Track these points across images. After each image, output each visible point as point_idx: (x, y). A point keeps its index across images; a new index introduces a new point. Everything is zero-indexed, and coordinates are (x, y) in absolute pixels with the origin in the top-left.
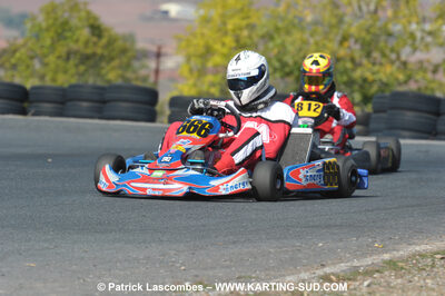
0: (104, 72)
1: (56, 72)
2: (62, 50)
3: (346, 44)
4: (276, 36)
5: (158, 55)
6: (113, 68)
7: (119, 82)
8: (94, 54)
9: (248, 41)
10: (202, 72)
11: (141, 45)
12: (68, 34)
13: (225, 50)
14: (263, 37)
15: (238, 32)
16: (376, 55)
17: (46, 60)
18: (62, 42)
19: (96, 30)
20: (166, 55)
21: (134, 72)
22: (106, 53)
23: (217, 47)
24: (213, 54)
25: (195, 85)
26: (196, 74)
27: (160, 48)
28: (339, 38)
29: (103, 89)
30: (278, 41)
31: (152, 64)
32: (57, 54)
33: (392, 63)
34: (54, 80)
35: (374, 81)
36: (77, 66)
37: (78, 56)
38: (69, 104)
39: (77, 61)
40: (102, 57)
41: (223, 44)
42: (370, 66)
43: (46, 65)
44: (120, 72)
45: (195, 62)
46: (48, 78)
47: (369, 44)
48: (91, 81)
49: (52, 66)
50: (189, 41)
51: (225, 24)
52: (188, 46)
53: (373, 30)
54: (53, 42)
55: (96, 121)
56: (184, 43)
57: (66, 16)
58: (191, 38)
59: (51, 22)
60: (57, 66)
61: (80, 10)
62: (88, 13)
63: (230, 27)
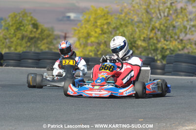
0: (39, 45)
1: (16, 46)
2: (19, 35)
3: (153, 32)
5: (65, 37)
6: (44, 44)
7: (47, 50)
8: (35, 37)
9: (107, 31)
10: (86, 45)
11: (56, 33)
12: (22, 28)
13: (96, 35)
14: (114, 28)
15: (102, 26)
16: (168, 36)
18: (19, 32)
19: (35, 26)
20: (68, 37)
21: (54, 45)
22: (40, 37)
23: (93, 33)
24: (91, 37)
25: (82, 51)
26: (83, 46)
27: (66, 34)
28: (150, 28)
29: (38, 53)
30: (121, 30)
32: (17, 37)
33: (176, 40)
34: (16, 49)
35: (167, 49)
36: (26, 43)
37: (27, 38)
38: (22, 61)
39: (26, 40)
40: (38, 39)
41: (96, 32)
42: (165, 42)
43: (12, 42)
44: (47, 45)
45: (83, 40)
46: (12, 49)
47: (165, 31)
48: (33, 49)
49: (15, 43)
50: (79, 31)
51: (96, 22)
52: (79, 33)
53: (166, 25)
54: (15, 32)
55: (35, 69)
56: (77, 32)
57: (21, 19)
58: (80, 29)
59: (14, 22)
60: (17, 43)
61: (27, 16)
62: (32, 18)
63: (99, 24)
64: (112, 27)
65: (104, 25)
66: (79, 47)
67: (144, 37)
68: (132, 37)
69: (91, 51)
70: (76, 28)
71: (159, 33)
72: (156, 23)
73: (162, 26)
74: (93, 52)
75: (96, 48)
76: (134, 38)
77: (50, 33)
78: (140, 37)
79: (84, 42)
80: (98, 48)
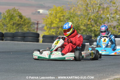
0: (23, 28)
1: (10, 29)
2: (12, 23)
3: (90, 21)
4: (70, 18)
5: (37, 24)
6: (25, 28)
7: (28, 31)
8: (20, 24)
9: (63, 20)
10: (50, 28)
11: (32, 21)
12: (13, 18)
13: (57, 22)
14: (67, 19)
15: (60, 17)
16: (98, 23)
17: (7, 25)
18: (12, 20)
19: (21, 17)
20: (39, 24)
22: (23, 23)
23: (54, 21)
24: (53, 24)
25: (48, 32)
26: (49, 29)
27: (38, 22)
28: (88, 19)
29: (24, 33)
30: (71, 20)
31: (36, 26)
32: (10, 24)
34: (10, 31)
35: (97, 31)
36: (16, 27)
37: (16, 24)
38: (15, 37)
40: (22, 25)
41: (56, 21)
42: (96, 27)
43: (8, 27)
44: (28, 28)
46: (8, 30)
47: (96, 20)
48: (20, 31)
50: (46, 20)
51: (56, 15)
52: (46, 21)
53: (97, 17)
54: (9, 20)
55: (23, 42)
56: (45, 21)
57: (13, 13)
58: (47, 19)
59: (8, 15)
60: (11, 27)
61: (16, 12)
62: (19, 12)
63: (58, 16)
64: (66, 18)
65: (61, 17)
66: (46, 29)
67: (84, 24)
68: (78, 23)
69: (53, 32)
70: (45, 19)
71: (93, 22)
72: (91, 15)
73: (95, 17)
74: (55, 32)
75: (56, 30)
76: (78, 24)
77: (29, 21)
78: (82, 24)
79: (49, 26)
80: (57, 30)
